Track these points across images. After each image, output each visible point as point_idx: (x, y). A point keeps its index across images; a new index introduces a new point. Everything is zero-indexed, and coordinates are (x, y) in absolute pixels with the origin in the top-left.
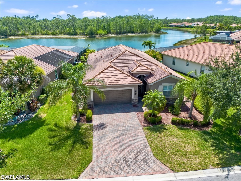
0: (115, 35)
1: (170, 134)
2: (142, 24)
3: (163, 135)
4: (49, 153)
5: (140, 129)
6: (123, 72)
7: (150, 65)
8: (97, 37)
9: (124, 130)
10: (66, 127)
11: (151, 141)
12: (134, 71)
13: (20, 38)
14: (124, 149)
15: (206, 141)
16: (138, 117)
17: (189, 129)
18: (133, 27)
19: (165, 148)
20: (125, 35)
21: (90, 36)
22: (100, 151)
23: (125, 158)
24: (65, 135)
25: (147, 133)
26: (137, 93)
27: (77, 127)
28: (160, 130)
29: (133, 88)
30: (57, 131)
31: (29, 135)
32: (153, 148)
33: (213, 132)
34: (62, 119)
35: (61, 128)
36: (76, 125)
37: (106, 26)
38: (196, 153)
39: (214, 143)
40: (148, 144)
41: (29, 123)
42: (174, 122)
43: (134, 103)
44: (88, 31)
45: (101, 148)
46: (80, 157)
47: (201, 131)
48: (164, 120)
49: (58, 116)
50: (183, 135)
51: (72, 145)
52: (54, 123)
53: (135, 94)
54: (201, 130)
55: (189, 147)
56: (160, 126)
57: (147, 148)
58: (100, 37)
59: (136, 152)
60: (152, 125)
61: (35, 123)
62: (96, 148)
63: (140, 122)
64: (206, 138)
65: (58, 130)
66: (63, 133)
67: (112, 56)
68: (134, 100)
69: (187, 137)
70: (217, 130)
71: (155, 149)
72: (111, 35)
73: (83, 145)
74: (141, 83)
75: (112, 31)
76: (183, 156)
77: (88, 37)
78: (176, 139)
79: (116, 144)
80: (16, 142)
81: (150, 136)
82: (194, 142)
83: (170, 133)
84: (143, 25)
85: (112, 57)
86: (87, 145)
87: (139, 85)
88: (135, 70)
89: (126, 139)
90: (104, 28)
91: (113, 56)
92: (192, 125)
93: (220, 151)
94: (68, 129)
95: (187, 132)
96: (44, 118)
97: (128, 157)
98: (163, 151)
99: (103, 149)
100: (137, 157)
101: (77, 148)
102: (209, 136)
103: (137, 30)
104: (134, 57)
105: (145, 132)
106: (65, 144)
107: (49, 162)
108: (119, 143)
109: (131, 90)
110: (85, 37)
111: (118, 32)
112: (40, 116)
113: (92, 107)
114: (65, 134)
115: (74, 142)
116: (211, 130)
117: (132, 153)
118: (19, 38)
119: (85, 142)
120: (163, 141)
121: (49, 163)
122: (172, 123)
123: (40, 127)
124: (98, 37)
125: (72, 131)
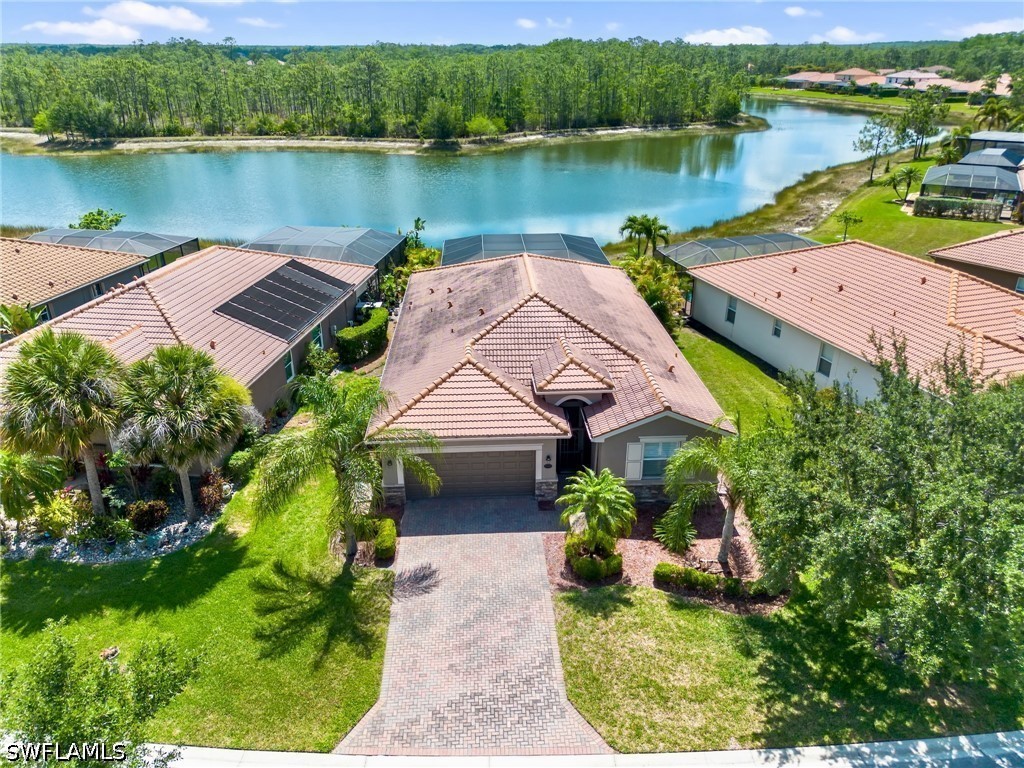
0: (540, 137)
1: (635, 624)
2: (657, 86)
3: (613, 624)
4: (253, 665)
5: (543, 600)
6: (508, 390)
7: (611, 357)
8: (465, 145)
9: (492, 600)
10: (310, 576)
11: (569, 643)
12: (546, 385)
13: (162, 149)
14: (479, 666)
15: (748, 653)
16: (548, 551)
17: (704, 607)
18: (621, 99)
19: (608, 670)
20: (583, 133)
21: (435, 143)
22: (407, 669)
23: (476, 698)
24: (305, 606)
25: (563, 614)
26: (553, 462)
27: (345, 580)
28: (607, 606)
29: (538, 448)
30: (282, 590)
31: (196, 598)
32: (569, 668)
33: (783, 622)
34: (300, 547)
35: (293, 578)
36: (341, 570)
37: (503, 97)
38: (701, 696)
39: (770, 665)
40: (557, 655)
41: (198, 555)
42: (662, 580)
43: (543, 496)
44: (427, 124)
45: (411, 660)
46: (343, 685)
47: (744, 617)
48: (631, 567)
49: (289, 532)
50: (679, 627)
51: (322, 642)
52: (274, 558)
53: (548, 466)
54: (747, 611)
55: (685, 671)
56: (612, 589)
57: (551, 666)
58: (477, 147)
59: (513, 679)
60: (585, 585)
61: (216, 555)
62: (393, 659)
63: (551, 573)
64: (750, 643)
65: (285, 587)
66: (299, 598)
67: (483, 313)
68: (544, 487)
69: (689, 636)
70: (799, 616)
71: (576, 674)
72: (525, 136)
73: (357, 645)
74: (566, 433)
75: (528, 118)
76: (656, 703)
77: (426, 145)
78: (653, 644)
79: (458, 648)
80: (157, 622)
81: (570, 628)
82: (708, 657)
83: (638, 620)
84: (661, 91)
85: (483, 317)
86: (368, 644)
87: (558, 440)
88: (549, 382)
89: (493, 632)
90: (495, 108)
91: (487, 315)
92: (719, 592)
93: (780, 691)
94: (314, 585)
95: (697, 617)
96: (242, 539)
97: (488, 696)
98: (598, 680)
99: (415, 662)
100: (516, 695)
101: (337, 653)
102: (764, 635)
103: (636, 111)
104: (558, 324)
105: (557, 610)
106: (302, 638)
107: (251, 695)
108: (469, 646)
109: (533, 453)
110: (414, 145)
111: (553, 122)
112: (230, 530)
113: (399, 503)
114: (306, 603)
115: (333, 634)
116: (779, 613)
117: (502, 681)
118: (156, 149)
119: (365, 634)
120: (609, 647)
121: (254, 697)
122: (654, 582)
123: (230, 572)
124: (469, 145)
125: (328, 592)
